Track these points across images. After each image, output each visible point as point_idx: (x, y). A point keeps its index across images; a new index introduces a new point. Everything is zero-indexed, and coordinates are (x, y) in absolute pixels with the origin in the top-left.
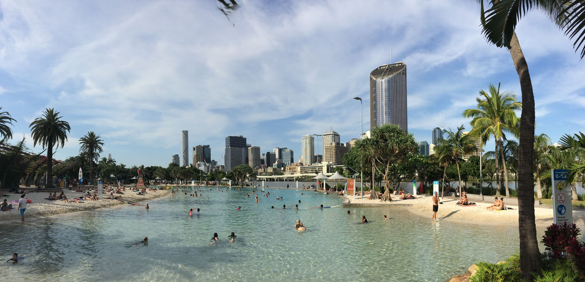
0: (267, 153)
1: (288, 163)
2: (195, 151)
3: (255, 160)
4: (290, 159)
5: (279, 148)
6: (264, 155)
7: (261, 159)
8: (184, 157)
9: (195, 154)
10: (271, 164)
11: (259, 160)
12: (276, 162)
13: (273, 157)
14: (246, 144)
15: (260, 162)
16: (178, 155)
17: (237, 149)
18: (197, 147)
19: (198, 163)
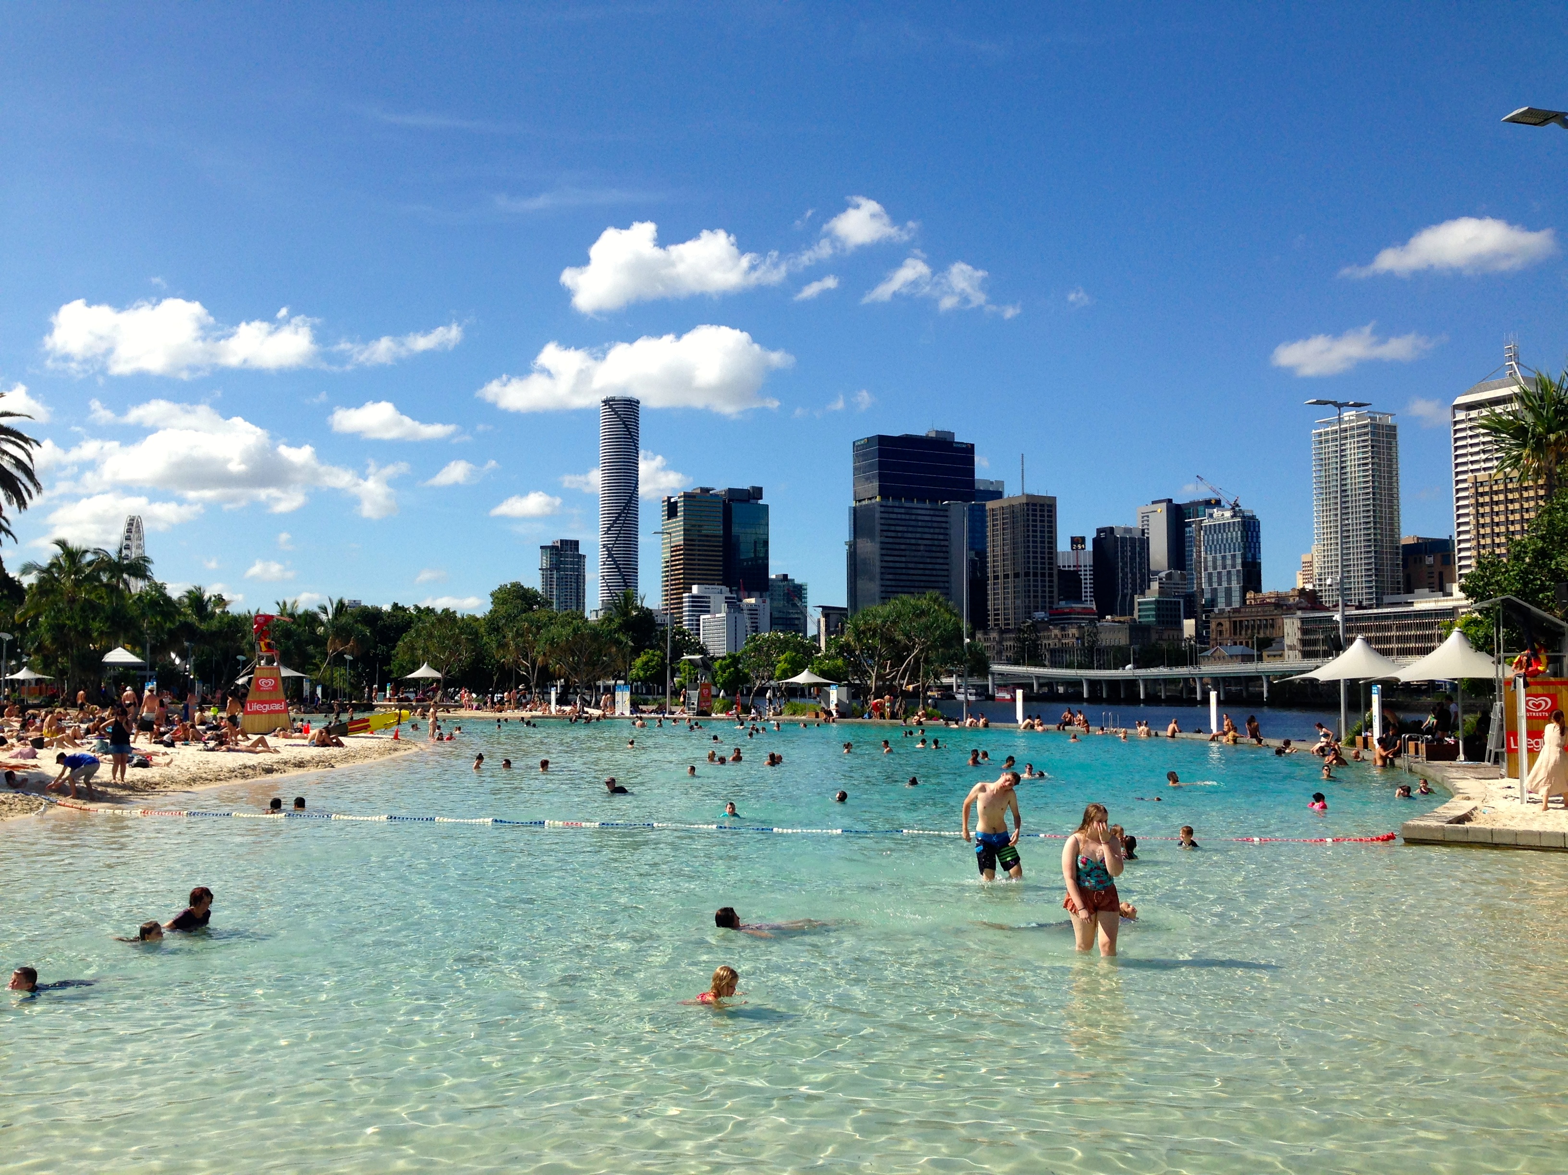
0: (1099, 531)
1: (1228, 591)
2: (678, 522)
3: (1027, 574)
4: (1239, 568)
5: (1170, 501)
6: (1078, 541)
7: (1060, 571)
8: (610, 555)
9: (679, 539)
10: (1124, 596)
11: (1051, 575)
12: (1155, 586)
13: (1133, 558)
14: (972, 482)
15: (1056, 590)
16: (576, 543)
17: (922, 508)
18: (687, 496)
19: (695, 589)
